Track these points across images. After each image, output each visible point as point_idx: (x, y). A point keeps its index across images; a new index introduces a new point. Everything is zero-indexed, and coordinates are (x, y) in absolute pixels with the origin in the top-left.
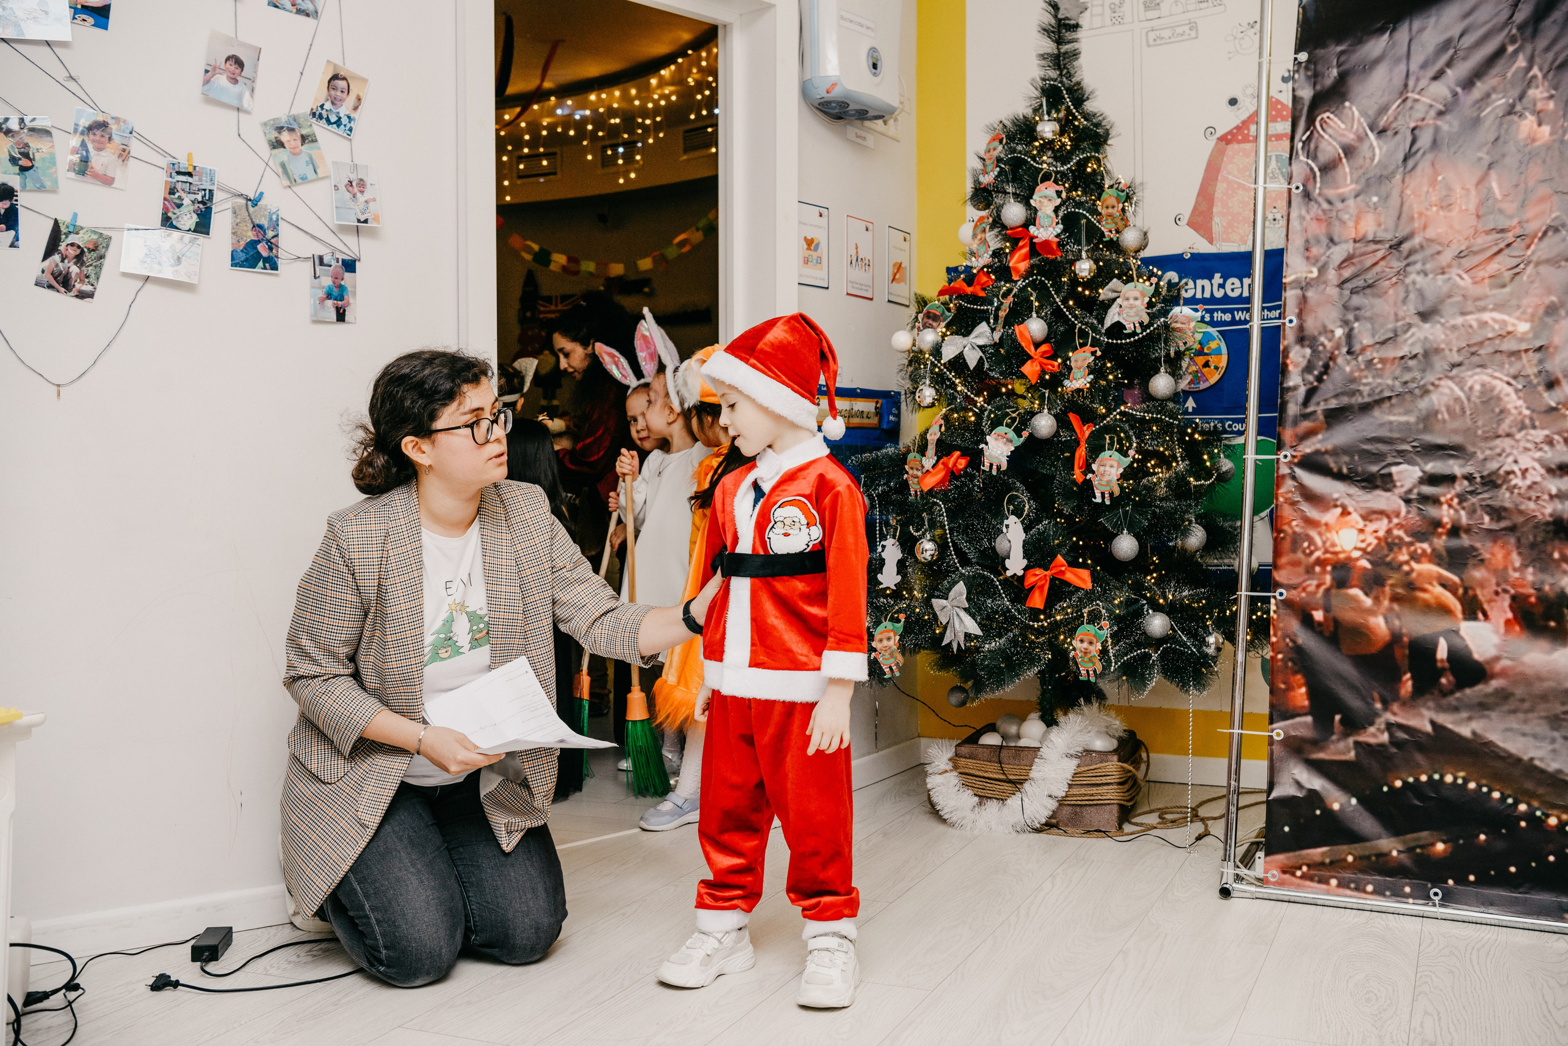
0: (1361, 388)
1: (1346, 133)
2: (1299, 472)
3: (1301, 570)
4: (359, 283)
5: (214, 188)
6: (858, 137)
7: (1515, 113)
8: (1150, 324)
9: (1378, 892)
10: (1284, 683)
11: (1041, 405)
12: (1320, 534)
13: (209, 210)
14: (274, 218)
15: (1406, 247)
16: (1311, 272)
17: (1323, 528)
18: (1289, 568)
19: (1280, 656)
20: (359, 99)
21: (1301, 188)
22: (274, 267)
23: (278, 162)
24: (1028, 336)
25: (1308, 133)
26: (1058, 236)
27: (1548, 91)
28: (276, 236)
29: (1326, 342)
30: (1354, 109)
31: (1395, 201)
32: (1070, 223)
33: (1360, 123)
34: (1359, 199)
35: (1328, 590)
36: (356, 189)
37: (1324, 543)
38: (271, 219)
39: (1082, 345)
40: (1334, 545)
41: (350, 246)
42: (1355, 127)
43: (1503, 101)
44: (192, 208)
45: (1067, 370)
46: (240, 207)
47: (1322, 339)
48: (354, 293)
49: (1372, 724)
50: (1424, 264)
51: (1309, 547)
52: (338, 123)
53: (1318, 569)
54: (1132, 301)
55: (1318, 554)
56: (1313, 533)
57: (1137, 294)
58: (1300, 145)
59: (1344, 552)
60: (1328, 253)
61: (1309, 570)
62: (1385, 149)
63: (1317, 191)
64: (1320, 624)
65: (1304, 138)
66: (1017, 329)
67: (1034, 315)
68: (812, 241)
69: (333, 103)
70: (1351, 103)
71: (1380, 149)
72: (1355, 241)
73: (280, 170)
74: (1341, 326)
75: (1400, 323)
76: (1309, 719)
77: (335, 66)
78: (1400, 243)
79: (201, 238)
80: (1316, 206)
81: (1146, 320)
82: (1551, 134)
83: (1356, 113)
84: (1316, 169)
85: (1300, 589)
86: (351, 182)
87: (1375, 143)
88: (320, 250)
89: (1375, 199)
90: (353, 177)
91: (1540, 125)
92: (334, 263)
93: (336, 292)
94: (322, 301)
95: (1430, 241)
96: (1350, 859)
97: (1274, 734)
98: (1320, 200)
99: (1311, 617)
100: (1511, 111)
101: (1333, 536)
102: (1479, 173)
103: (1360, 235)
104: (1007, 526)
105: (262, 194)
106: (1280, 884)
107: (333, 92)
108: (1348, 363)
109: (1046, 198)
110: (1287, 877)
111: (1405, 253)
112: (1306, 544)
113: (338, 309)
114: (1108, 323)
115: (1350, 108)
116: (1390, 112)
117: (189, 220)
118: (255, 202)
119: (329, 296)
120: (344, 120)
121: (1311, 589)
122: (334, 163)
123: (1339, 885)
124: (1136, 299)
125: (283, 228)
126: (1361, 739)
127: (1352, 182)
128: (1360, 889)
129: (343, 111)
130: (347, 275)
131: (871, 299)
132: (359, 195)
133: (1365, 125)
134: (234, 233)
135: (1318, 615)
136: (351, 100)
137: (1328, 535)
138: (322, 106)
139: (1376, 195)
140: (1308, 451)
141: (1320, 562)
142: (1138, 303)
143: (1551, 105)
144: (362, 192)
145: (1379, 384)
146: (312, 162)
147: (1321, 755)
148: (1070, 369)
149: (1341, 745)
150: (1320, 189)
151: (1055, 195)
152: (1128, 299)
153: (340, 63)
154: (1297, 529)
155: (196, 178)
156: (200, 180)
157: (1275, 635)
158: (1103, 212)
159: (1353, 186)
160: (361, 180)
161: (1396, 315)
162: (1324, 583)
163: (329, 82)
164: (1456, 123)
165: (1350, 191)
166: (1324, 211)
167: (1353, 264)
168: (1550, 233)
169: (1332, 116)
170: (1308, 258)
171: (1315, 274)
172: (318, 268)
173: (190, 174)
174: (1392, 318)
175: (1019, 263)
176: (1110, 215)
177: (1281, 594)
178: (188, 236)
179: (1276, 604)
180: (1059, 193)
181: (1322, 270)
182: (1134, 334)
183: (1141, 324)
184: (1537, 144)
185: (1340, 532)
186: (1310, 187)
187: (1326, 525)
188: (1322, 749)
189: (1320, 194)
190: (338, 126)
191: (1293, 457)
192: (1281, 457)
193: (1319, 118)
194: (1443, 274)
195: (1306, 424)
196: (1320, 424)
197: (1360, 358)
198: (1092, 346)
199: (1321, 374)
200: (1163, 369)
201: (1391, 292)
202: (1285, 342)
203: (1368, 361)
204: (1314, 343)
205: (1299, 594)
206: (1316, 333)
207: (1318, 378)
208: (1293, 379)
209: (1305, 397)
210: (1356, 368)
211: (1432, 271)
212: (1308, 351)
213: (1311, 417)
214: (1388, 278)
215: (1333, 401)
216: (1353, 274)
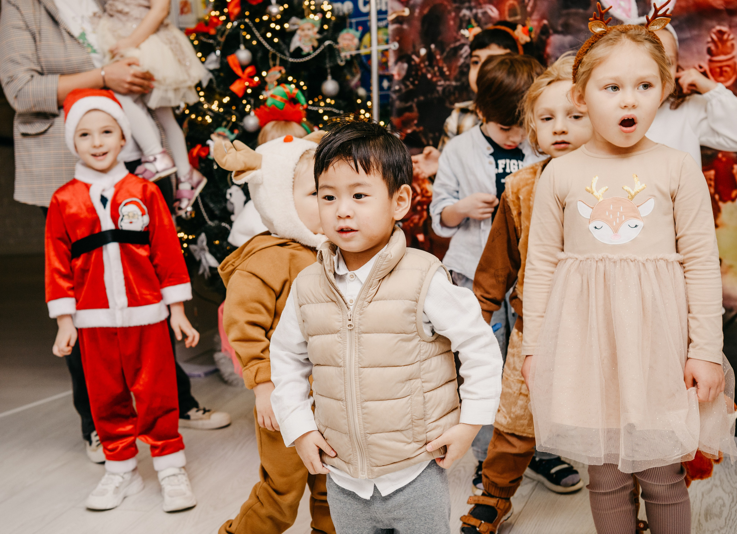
0: (438, 88)
12: (419, 185)
16: (404, 11)
24: (238, 62)
29: (416, 59)
35: (425, 221)
37: (421, 190)
39: (274, 65)
40: (427, 192)
45: (263, 85)
47: (414, 57)
50: (470, 2)
53: (419, 208)
54: (306, 32)
55: (418, 198)
56: (415, 186)
57: (310, 26)
61: (415, 211)
64: (422, 243)
66: (231, 59)
67: (242, 47)
74: (423, 48)
75: (458, 44)
81: (316, 44)
85: (409, 222)
99: (418, 238)
101: (426, 186)
104: (231, 194)
108: (429, 72)
114: (293, 47)
121: (416, 221)
124: (309, 29)
135: (421, 237)
137: (424, 186)
140: (409, 131)
142: (311, 32)
145: (448, 86)
152: (303, 30)
162: (423, 217)
167: (429, 5)
170: (402, 2)
171: (407, 12)
175: (234, 9)
181: (412, 10)
182: (309, 54)
183: (313, 47)
194: (481, 8)
195: (407, 114)
196: (415, 113)
197: (436, 69)
198: (280, 65)
199: (414, 80)
200: (329, 77)
201: (452, 23)
202: (392, 60)
203: (441, 70)
204: (409, 60)
205: (409, 225)
206: (409, 52)
207: (413, 83)
208: (398, 85)
209: (406, 97)
210: (434, 75)
211: (475, 7)
212: (405, 66)
213: (410, 109)
214: (449, 12)
215: (422, 98)
216: (430, 11)
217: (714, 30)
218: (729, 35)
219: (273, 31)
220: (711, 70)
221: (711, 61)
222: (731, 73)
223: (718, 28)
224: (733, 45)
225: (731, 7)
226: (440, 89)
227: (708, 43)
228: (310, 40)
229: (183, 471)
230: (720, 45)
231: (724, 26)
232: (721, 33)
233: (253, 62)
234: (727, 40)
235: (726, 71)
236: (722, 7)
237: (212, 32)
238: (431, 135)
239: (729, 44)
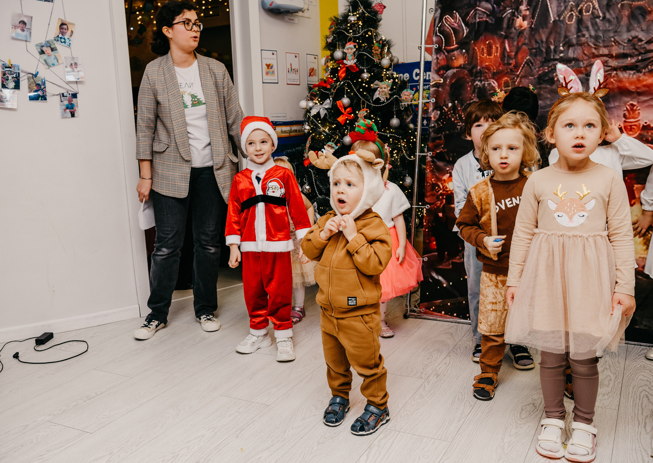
0: (458, 127)
1: (454, 23)
2: (435, 160)
3: (435, 198)
4: (80, 102)
5: (20, 72)
6: (290, 19)
7: (515, 16)
8: (390, 98)
9: (458, 316)
10: (428, 240)
11: (347, 132)
12: (442, 184)
13: (19, 80)
14: (43, 81)
15: (474, 70)
16: (440, 80)
17: (443, 182)
18: (431, 197)
19: (427, 230)
20: (72, 32)
21: (438, 46)
22: (45, 99)
23: (43, 59)
24: (342, 105)
25: (440, 24)
26: (355, 63)
27: (527, 7)
28: (45, 87)
29: (445, 109)
30: (457, 13)
31: (471, 52)
32: (360, 58)
33: (459, 20)
34: (458, 51)
35: (444, 205)
36: (74, 67)
37: (443, 187)
38: (42, 81)
39: (363, 108)
40: (446, 188)
41: (74, 88)
42: (457, 21)
43: (511, 11)
44: (12, 80)
45: (356, 119)
46: (30, 78)
47: (444, 107)
48: (77, 106)
49: (458, 255)
50: (481, 77)
51: (438, 189)
52: (65, 42)
53: (441, 197)
54: (383, 89)
55: (441, 191)
56: (440, 184)
57: (385, 86)
58: (437, 28)
59: (450, 190)
60: (447, 73)
61: (438, 199)
62: (468, 30)
63: (443, 48)
64: (441, 217)
65: (439, 26)
66: (338, 103)
67: (345, 96)
68: (269, 65)
69: (62, 35)
70: (456, 11)
71: (466, 30)
72: (457, 68)
73: (44, 62)
74: (450, 102)
75: (472, 101)
76: (436, 253)
77: (62, 20)
78: (473, 68)
79: (17, 91)
80: (443, 54)
81: (388, 97)
82: (528, 25)
83: (458, 16)
84: (443, 39)
86: (72, 64)
87: (464, 28)
88: (62, 91)
89: (464, 51)
90: (72, 62)
91: (524, 20)
92: (68, 95)
93: (70, 106)
94: (65, 110)
95: (483, 68)
96: (449, 304)
97: (424, 259)
98: (444, 51)
99: (438, 215)
100: (513, 14)
101: (446, 184)
102: (501, 40)
103: (459, 65)
105: (38, 72)
106: (425, 313)
107: (62, 30)
108: (453, 117)
109: (350, 48)
110: (427, 310)
111: (474, 73)
112: (437, 188)
113: (71, 112)
114: (375, 98)
115: (456, 13)
116: (470, 15)
117: (12, 85)
118: (36, 75)
119: (67, 108)
120: (67, 41)
121: (438, 205)
122: (65, 57)
123: (445, 314)
124: (385, 88)
125: (47, 84)
126: (454, 261)
127: (456, 44)
128: (452, 315)
129: (66, 37)
130: (74, 99)
131: (299, 85)
132: (75, 69)
133: (461, 20)
134: (29, 88)
135: (441, 215)
136: (69, 33)
137: (445, 184)
138: (58, 36)
139: (464, 49)
140: (438, 151)
141: (441, 194)
142: (386, 90)
143: (528, 13)
144: (76, 68)
146: (56, 58)
147: (440, 267)
148: (358, 117)
149: (447, 263)
150: (444, 47)
151: (353, 47)
152: (382, 88)
153: (63, 18)
154: (434, 182)
155: (13, 69)
156: (14, 69)
157: (425, 222)
158: (374, 52)
159: (456, 46)
160: (76, 63)
161: (470, 98)
162: (443, 202)
163: (60, 26)
164: (493, 20)
165: (456, 47)
166: (446, 56)
167: (456, 77)
168: (526, 65)
169: (449, 17)
170: (439, 75)
171: (442, 81)
172: (62, 98)
173: (10, 68)
174: (469, 99)
175: (342, 74)
176: (376, 54)
177: (428, 206)
178: (12, 91)
179: (426, 211)
180: (355, 46)
181: (445, 79)
182: (383, 102)
183: (386, 98)
184: (522, 28)
185: (449, 183)
186: (441, 46)
187: (444, 180)
188: (440, 265)
189: (444, 49)
190: (65, 43)
191: (433, 154)
192: (429, 154)
193: (444, 18)
194: (488, 81)
195: (438, 141)
196: (443, 141)
197: (457, 115)
198: (366, 108)
199: (443, 121)
200: (395, 116)
201: (469, 89)
202: (431, 109)
203: (460, 116)
204: (441, 109)
205: (434, 206)
206: (442, 105)
207: (442, 123)
208: (433, 124)
209: (438, 131)
210: (456, 119)
211: (484, 80)
212: (439, 112)
213: (440, 138)
214: (468, 83)
215: (447, 132)
216: (456, 81)
217: (628, 104)
218: (637, 107)
219: (364, 88)
220: (625, 127)
221: (625, 121)
222: (637, 130)
223: (631, 102)
224: (639, 113)
225: (639, 90)
226: (459, 127)
227: (624, 111)
228: (385, 94)
229: (290, 339)
230: (631, 112)
231: (635, 102)
232: (632, 105)
233: (351, 105)
234: (636, 110)
235: (634, 128)
236: (634, 90)
237: (329, 87)
238: (452, 155)
239: (637, 112)
